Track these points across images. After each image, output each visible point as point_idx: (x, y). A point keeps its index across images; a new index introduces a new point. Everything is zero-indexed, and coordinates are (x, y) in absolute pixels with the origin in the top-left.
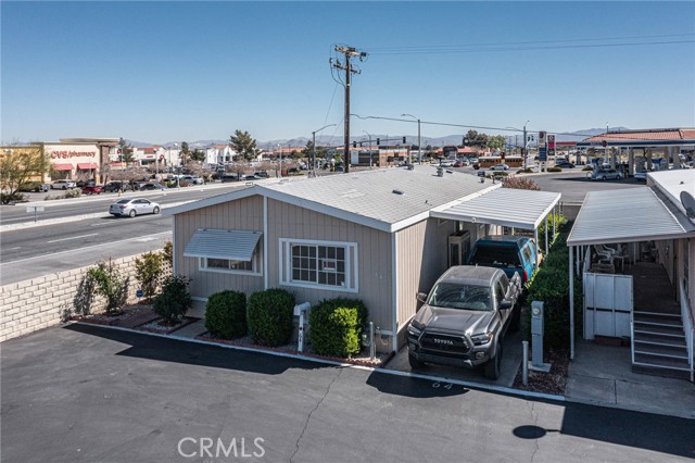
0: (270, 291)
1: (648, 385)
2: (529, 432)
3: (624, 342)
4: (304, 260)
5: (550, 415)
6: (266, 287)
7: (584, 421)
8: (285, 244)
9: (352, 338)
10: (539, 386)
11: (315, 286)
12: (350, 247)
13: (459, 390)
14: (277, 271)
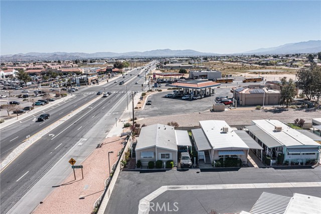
0: (158, 161)
1: (207, 165)
2: (198, 172)
3: (203, 160)
4: (163, 156)
5: (199, 170)
6: (157, 160)
7: (202, 170)
8: (160, 154)
9: (173, 166)
10: (196, 167)
11: (165, 159)
12: (171, 154)
13: (188, 170)
14: (158, 157)
